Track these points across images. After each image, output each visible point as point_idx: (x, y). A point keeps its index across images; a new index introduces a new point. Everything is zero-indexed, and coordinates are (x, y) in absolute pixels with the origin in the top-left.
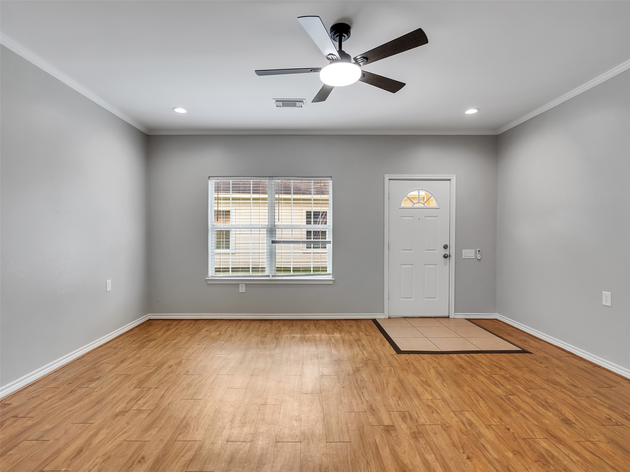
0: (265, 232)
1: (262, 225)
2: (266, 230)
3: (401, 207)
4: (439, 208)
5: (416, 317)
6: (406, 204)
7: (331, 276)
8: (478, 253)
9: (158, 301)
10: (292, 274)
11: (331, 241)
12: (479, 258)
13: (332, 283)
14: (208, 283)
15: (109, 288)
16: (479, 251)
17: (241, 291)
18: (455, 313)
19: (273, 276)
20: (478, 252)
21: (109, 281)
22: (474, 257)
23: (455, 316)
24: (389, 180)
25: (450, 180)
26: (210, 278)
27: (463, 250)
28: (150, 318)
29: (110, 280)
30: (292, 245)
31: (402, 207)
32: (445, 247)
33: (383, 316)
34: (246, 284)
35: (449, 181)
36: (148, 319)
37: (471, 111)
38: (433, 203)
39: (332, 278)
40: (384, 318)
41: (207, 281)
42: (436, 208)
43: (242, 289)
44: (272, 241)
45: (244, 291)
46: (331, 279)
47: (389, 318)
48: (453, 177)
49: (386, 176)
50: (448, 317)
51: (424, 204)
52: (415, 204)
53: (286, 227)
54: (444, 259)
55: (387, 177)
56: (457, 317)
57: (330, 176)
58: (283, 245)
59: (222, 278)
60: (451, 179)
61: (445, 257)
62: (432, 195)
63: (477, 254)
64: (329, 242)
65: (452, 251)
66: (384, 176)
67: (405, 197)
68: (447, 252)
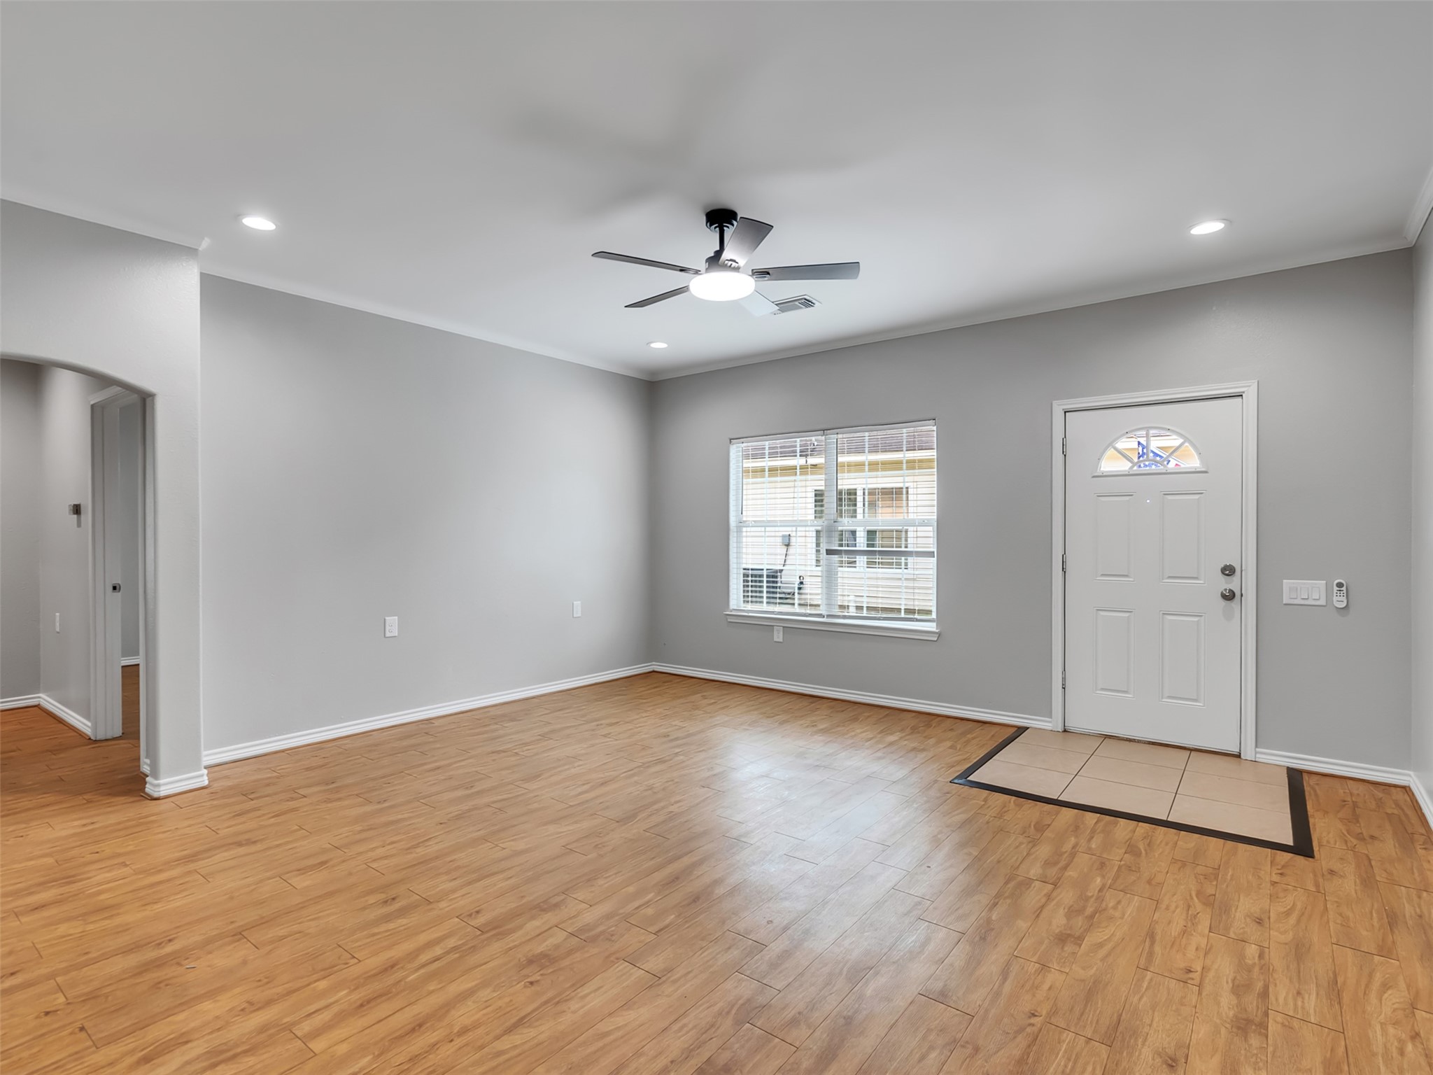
3: (1096, 474)
4: (1206, 472)
5: (1139, 741)
6: (1110, 465)
7: (937, 624)
8: (1335, 591)
9: (665, 644)
10: (865, 615)
11: (934, 552)
12: (1344, 605)
13: (935, 639)
14: (729, 620)
15: (578, 613)
16: (1340, 585)
17: (776, 639)
18: (1256, 746)
19: (829, 616)
20: (1336, 588)
21: (577, 603)
22: (1322, 602)
23: (1258, 756)
24: (1065, 412)
25: (1241, 396)
26: (732, 613)
27: (1285, 581)
28: (656, 670)
29: (579, 602)
31: (1101, 474)
32: (1228, 571)
33: (1050, 725)
34: (784, 627)
35: (1239, 399)
36: (651, 670)
38: (1190, 459)
39: (937, 629)
40: (1050, 728)
41: (728, 617)
42: (1198, 470)
43: (778, 636)
44: (827, 550)
45: (780, 640)
46: (934, 630)
47: (1065, 731)
48: (1249, 386)
49: (1055, 403)
50: (1239, 756)
51: (1163, 462)
52: (1137, 465)
54: (1223, 603)
55: (1059, 409)
56: (1261, 758)
57: (933, 416)
59: (750, 614)
60: (1244, 392)
61: (1229, 596)
62: (1186, 439)
63: (1335, 594)
64: (931, 554)
65: (1248, 583)
66: (1052, 404)
67: (1107, 447)
68: (1233, 584)
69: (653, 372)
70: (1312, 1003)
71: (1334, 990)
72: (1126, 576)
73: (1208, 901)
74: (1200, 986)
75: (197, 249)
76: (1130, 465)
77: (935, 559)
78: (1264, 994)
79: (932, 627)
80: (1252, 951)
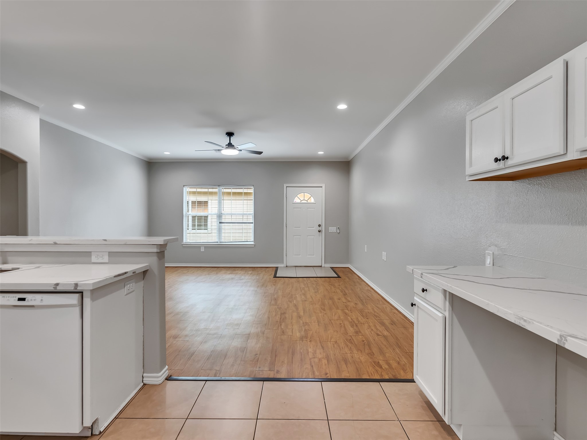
0: (216, 217)
1: (214, 213)
2: (216, 216)
3: (293, 203)
4: (315, 204)
5: (302, 266)
6: (297, 200)
7: (253, 242)
12: (339, 232)
13: (254, 246)
14: (183, 246)
16: (338, 228)
17: (202, 251)
18: (325, 264)
19: (220, 242)
20: (338, 229)
22: (336, 232)
24: (287, 187)
25: (322, 187)
26: (185, 243)
27: (330, 228)
30: (231, 224)
32: (319, 226)
34: (204, 247)
37: (321, 153)
38: (312, 200)
39: (254, 243)
40: (283, 266)
43: (202, 250)
44: (220, 222)
45: (203, 251)
46: (253, 244)
47: (286, 266)
48: (323, 185)
50: (321, 266)
51: (307, 201)
52: (301, 201)
53: (228, 214)
54: (318, 233)
55: (285, 186)
56: (326, 266)
57: (253, 184)
58: (226, 224)
59: (191, 243)
61: (319, 231)
62: (312, 196)
64: (252, 223)
65: (323, 228)
66: (283, 185)
67: (296, 197)
68: (320, 229)
69: (150, 159)
70: (350, 291)
71: (352, 290)
72: (300, 227)
73: (331, 285)
74: (337, 293)
75: (39, 107)
76: (300, 201)
77: (253, 224)
78: (345, 292)
79: (253, 243)
80: (340, 288)
